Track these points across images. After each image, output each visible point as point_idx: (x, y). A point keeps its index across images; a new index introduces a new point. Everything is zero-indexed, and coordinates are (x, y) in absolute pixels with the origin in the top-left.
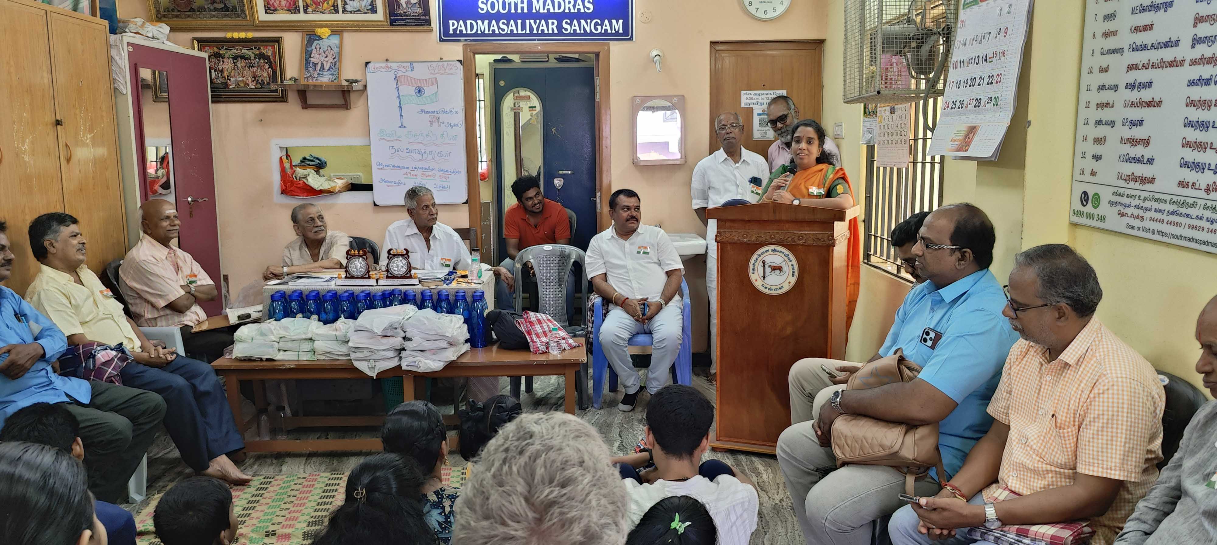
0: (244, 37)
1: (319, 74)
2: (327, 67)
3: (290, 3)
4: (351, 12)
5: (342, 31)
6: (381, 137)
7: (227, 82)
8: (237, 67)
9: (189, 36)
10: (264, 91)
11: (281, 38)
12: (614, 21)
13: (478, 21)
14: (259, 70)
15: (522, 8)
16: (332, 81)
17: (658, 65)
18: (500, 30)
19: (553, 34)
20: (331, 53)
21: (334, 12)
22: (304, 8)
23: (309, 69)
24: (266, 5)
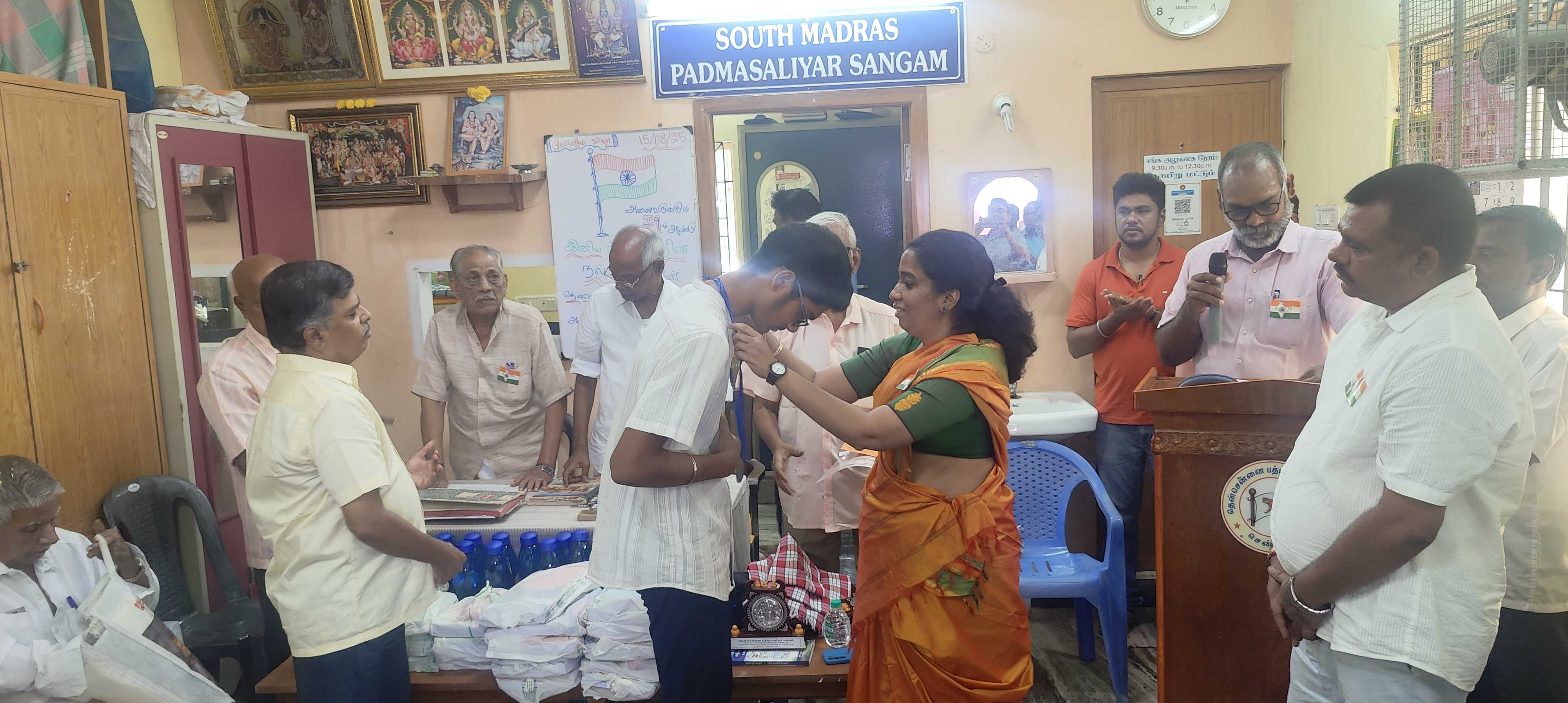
0: (362, 107)
1: (473, 159)
2: (485, 146)
3: (428, 51)
4: (520, 59)
5: (508, 90)
6: (570, 252)
7: (340, 176)
8: (354, 151)
9: (283, 108)
10: (396, 188)
11: (418, 105)
12: (933, 53)
13: (716, 63)
14: (386, 156)
15: (785, 39)
16: (493, 168)
17: (1007, 120)
18: (751, 76)
19: (835, 78)
20: (492, 125)
21: (494, 60)
22: (449, 55)
23: (459, 151)
24: (393, 55)
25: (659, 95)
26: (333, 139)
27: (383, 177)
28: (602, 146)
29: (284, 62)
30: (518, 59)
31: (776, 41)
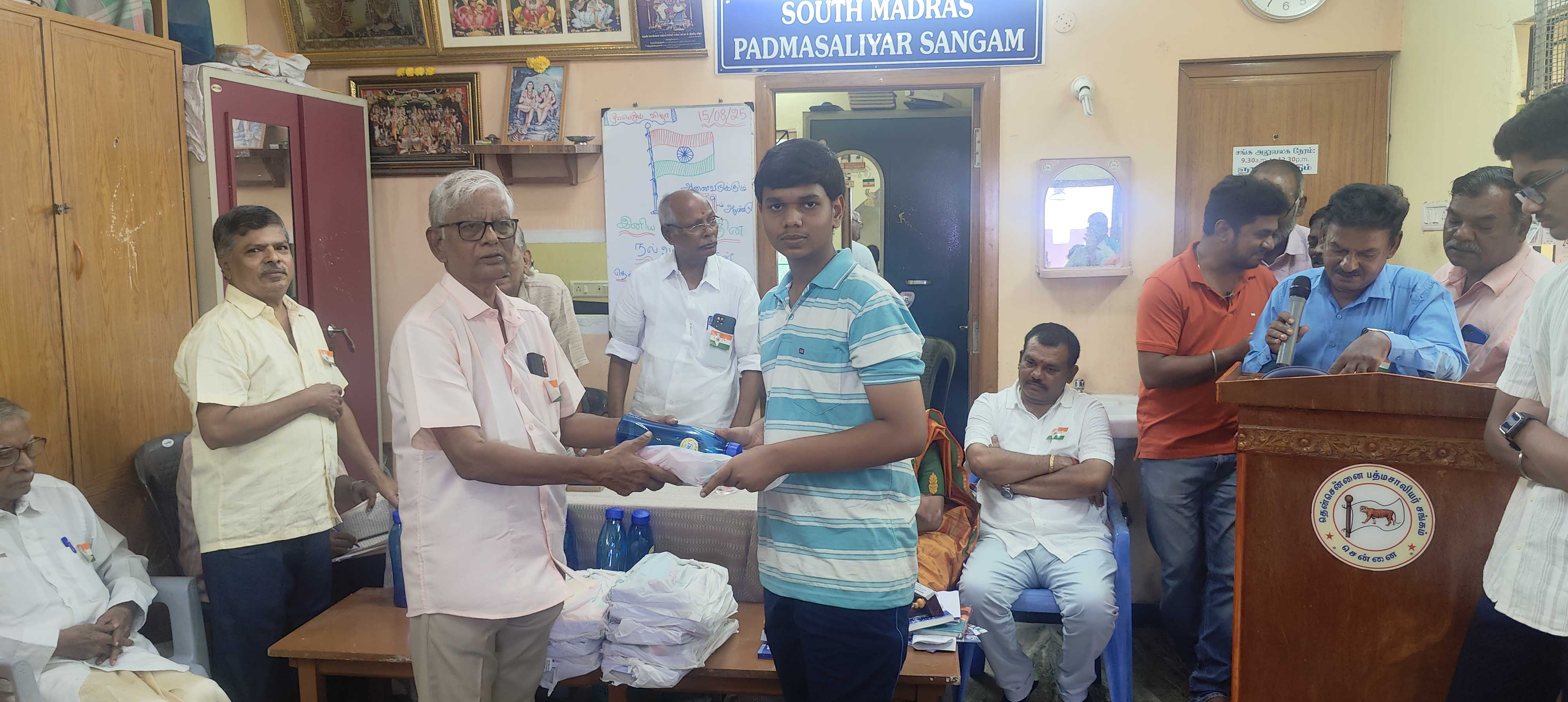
0: (422, 75)
1: (529, 130)
2: (541, 118)
3: (489, 19)
4: (581, 30)
5: (567, 61)
6: (624, 229)
7: (397, 145)
8: (412, 120)
9: (343, 75)
10: (450, 158)
11: (477, 74)
12: (1009, 32)
13: (780, 38)
14: (443, 125)
15: (854, 15)
16: (549, 140)
17: (1086, 104)
18: (817, 52)
19: (905, 56)
20: (550, 96)
21: (555, 30)
22: (510, 24)
23: (515, 121)
24: (454, 22)
25: (721, 70)
26: (392, 107)
27: (439, 146)
28: (661, 121)
29: (347, 27)
30: (579, 29)
31: (844, 16)
